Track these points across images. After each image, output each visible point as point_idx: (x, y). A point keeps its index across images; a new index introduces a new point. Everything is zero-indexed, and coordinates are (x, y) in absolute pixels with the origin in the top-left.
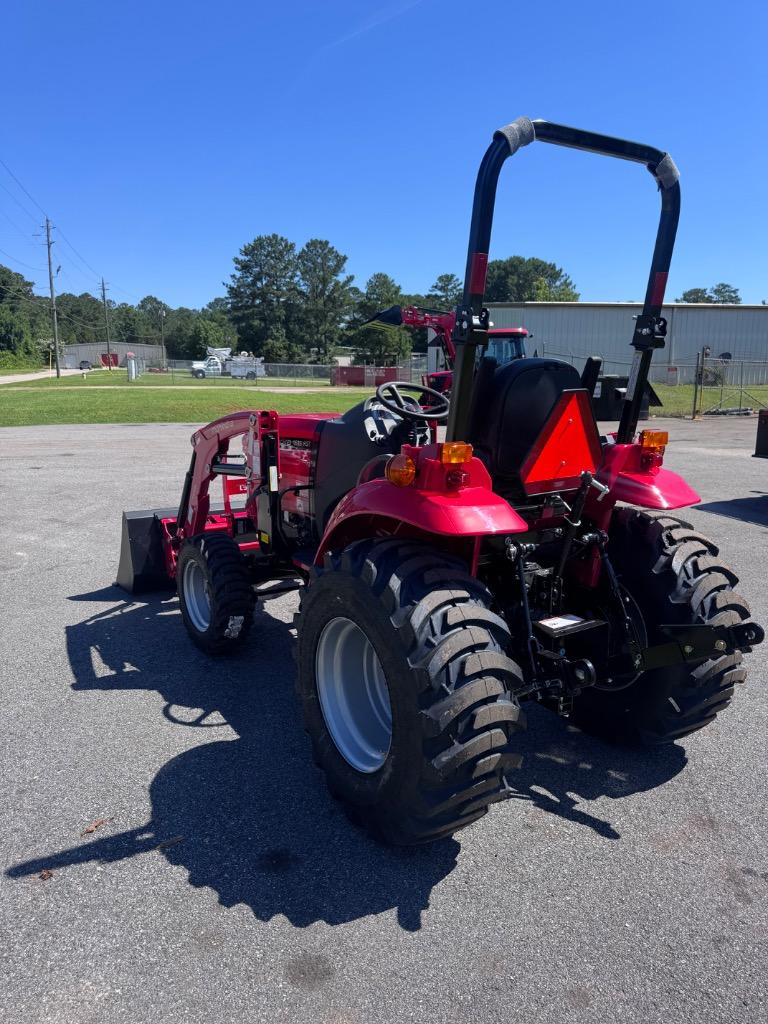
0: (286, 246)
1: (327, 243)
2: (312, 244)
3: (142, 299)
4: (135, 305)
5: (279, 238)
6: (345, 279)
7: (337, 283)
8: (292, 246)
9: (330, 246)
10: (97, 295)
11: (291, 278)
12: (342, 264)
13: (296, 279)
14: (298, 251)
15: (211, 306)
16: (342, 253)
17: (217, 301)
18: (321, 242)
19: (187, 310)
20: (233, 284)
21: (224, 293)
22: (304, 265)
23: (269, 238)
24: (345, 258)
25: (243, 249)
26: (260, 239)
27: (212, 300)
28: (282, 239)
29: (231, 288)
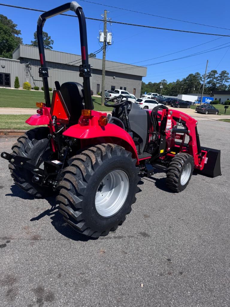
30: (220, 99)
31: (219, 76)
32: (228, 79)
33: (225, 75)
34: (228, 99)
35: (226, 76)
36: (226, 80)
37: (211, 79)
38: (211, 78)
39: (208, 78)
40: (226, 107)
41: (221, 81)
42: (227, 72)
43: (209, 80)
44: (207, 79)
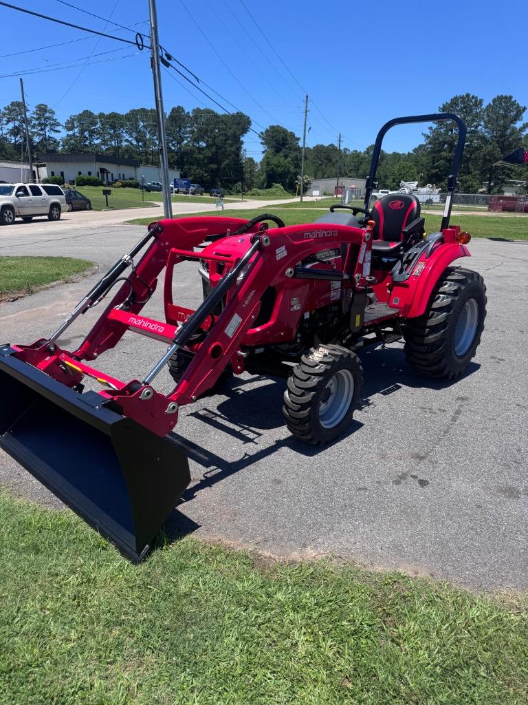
0: (476, 102)
1: (511, 97)
2: (500, 99)
3: (367, 147)
4: (363, 152)
5: (471, 96)
6: (522, 125)
7: (514, 129)
8: (481, 101)
9: (513, 100)
10: (336, 145)
11: (476, 127)
12: (521, 113)
13: (480, 128)
14: (484, 106)
15: (415, 150)
16: (522, 105)
17: (421, 146)
18: (506, 97)
19: (398, 154)
20: (429, 134)
21: (423, 141)
22: (488, 115)
23: (463, 97)
24: (524, 109)
25: (441, 107)
26: (456, 98)
27: (417, 146)
28: (473, 97)
29: (428, 137)
30: (62, 173)
31: (35, 118)
32: (55, 125)
33: (47, 115)
34: (80, 173)
35: (48, 118)
36: (53, 127)
37: (17, 125)
38: (14, 120)
39: (8, 122)
40: (106, 193)
41: (42, 130)
42: (49, 107)
43: (11, 126)
44: (6, 124)
